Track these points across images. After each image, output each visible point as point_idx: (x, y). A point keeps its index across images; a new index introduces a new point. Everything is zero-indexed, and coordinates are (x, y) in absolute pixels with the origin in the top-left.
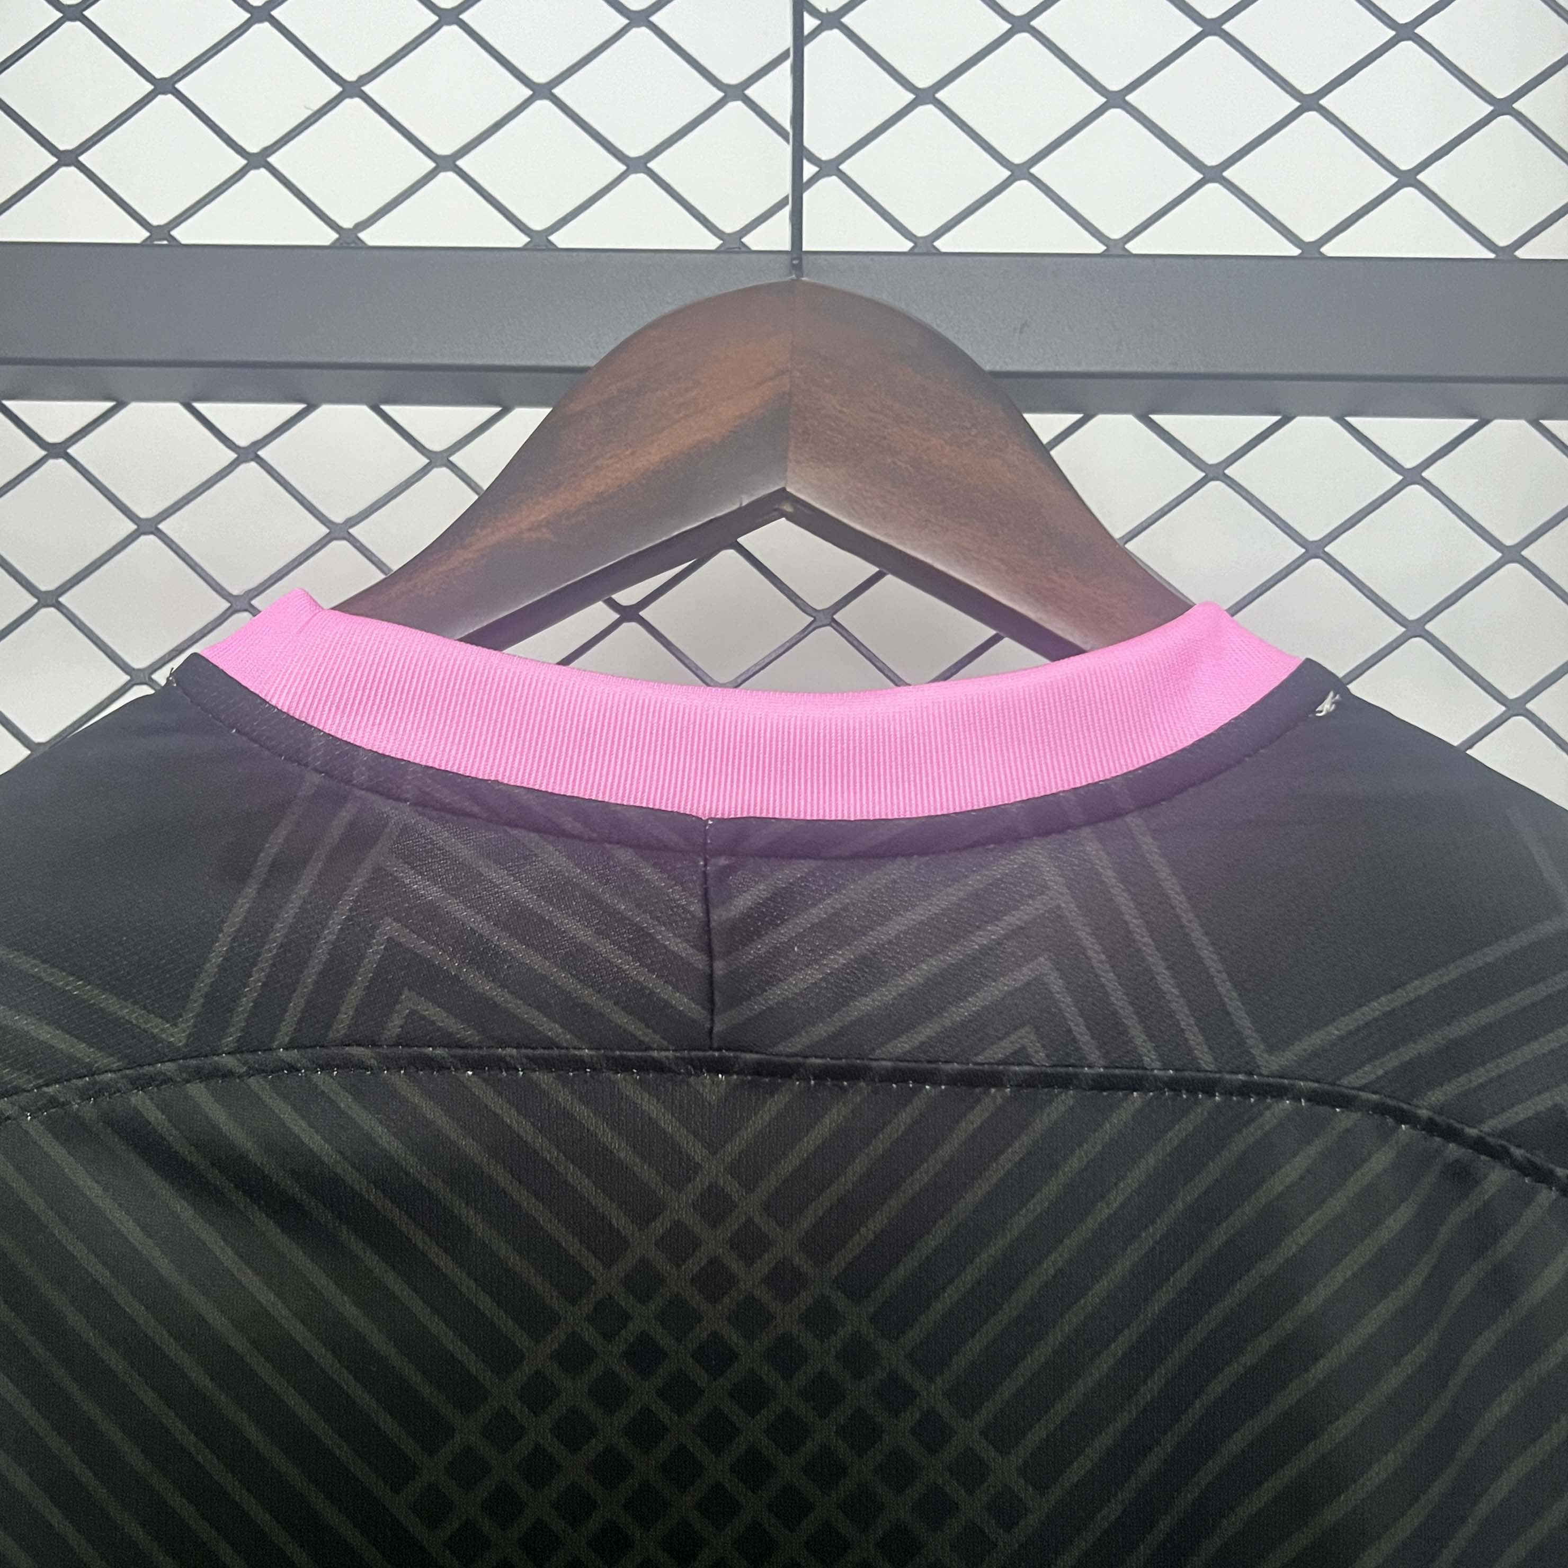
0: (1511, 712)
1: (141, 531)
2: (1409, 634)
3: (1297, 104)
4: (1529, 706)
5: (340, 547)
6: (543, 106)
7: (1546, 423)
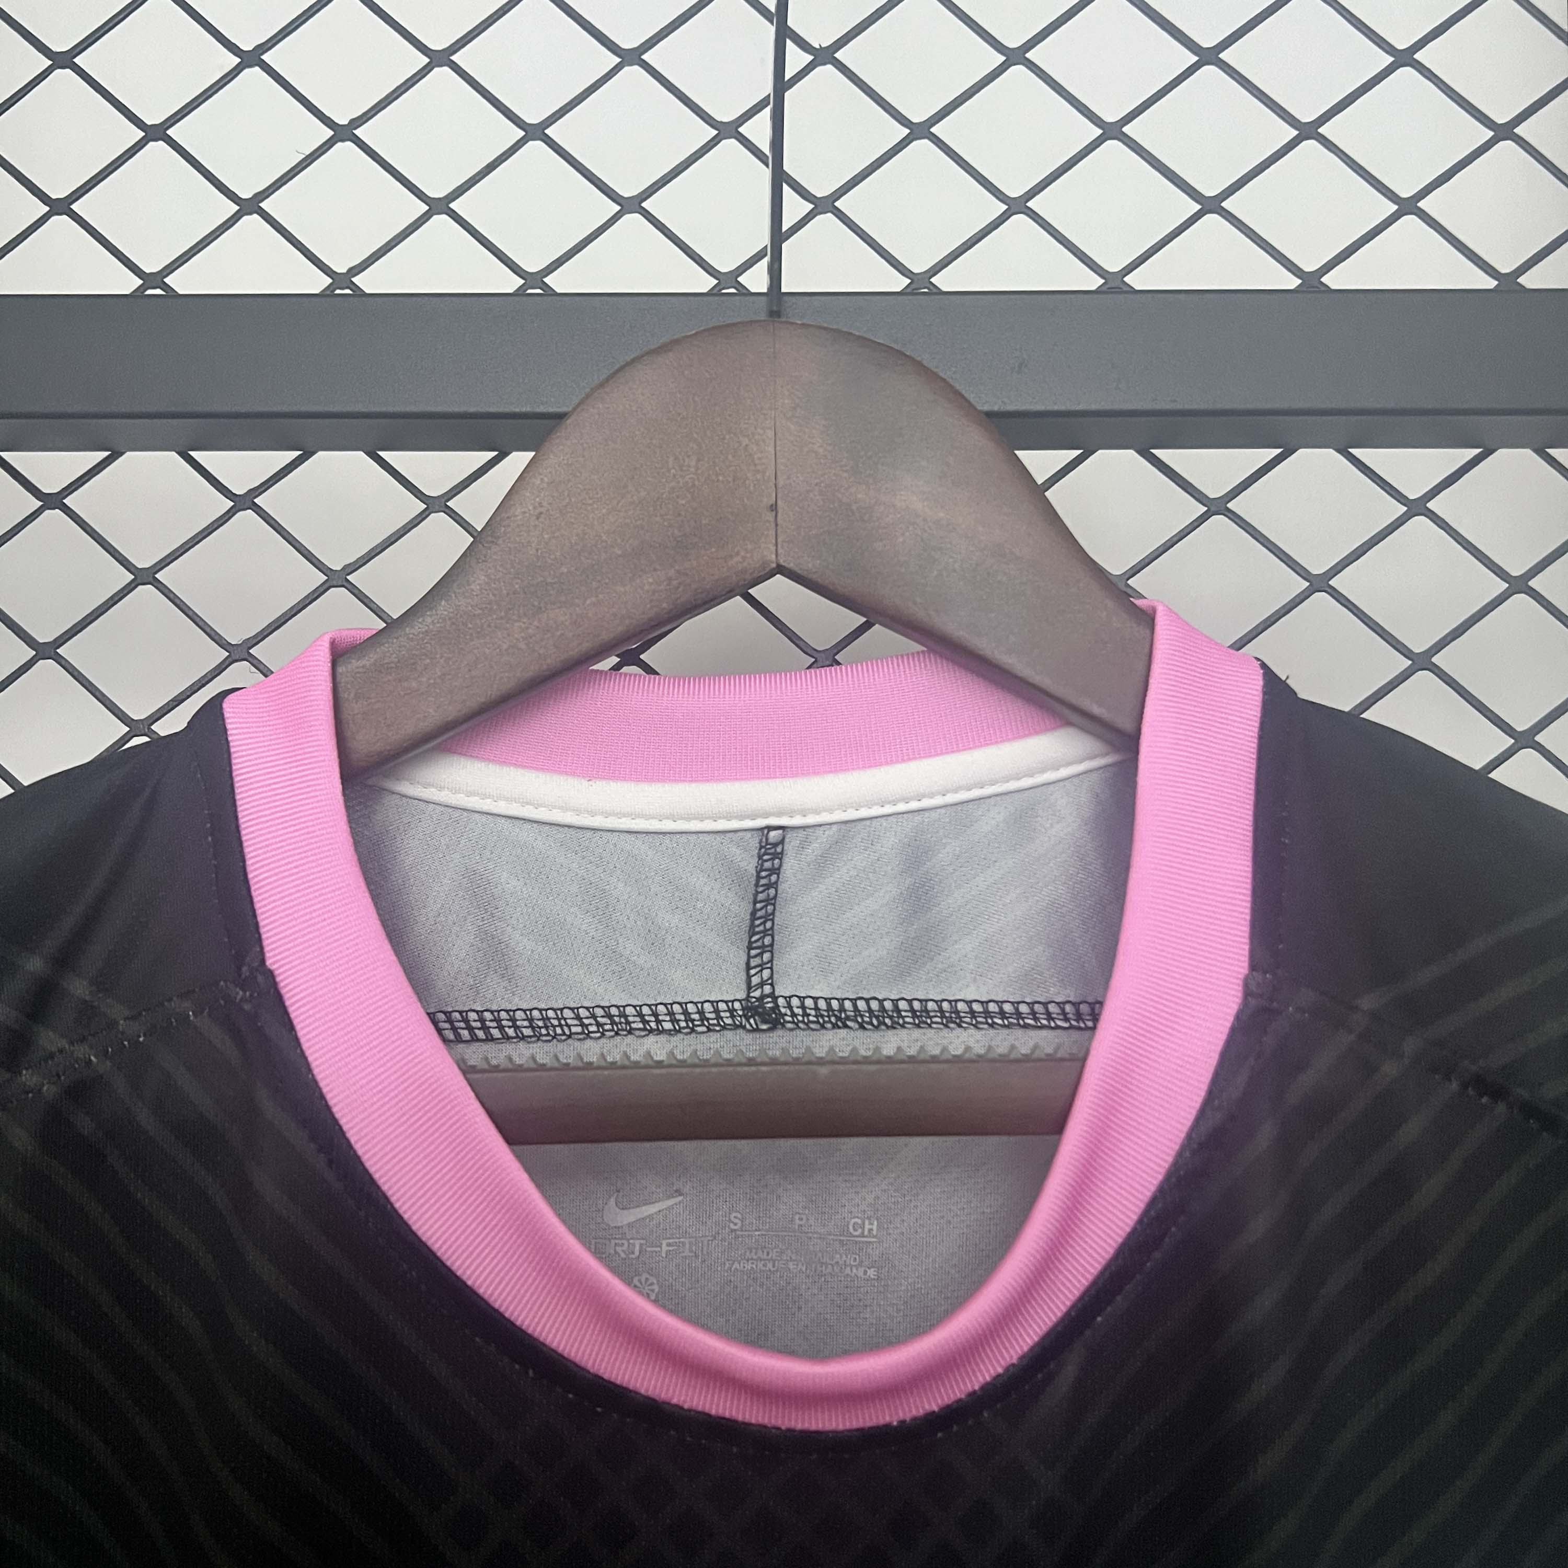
0: (1519, 745)
1: (139, 581)
2: (1417, 667)
3: (1295, 133)
4: (1538, 738)
5: (338, 594)
6: (536, 147)
7: (1551, 451)
